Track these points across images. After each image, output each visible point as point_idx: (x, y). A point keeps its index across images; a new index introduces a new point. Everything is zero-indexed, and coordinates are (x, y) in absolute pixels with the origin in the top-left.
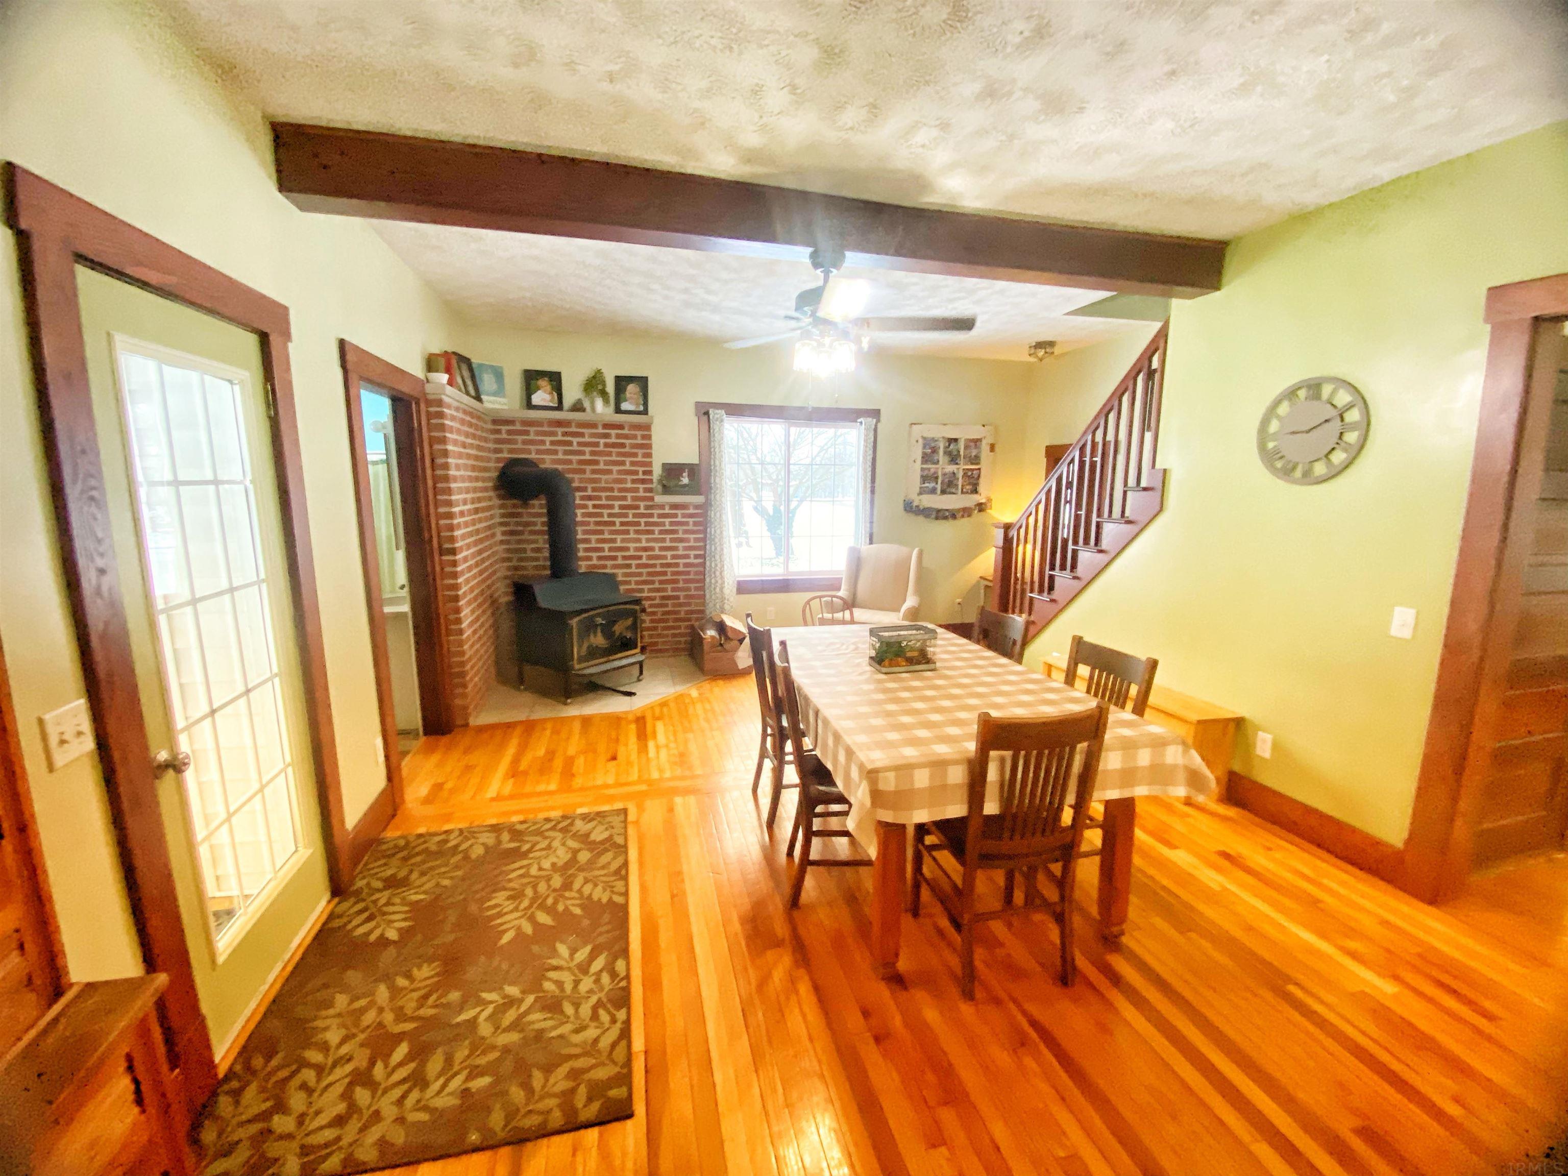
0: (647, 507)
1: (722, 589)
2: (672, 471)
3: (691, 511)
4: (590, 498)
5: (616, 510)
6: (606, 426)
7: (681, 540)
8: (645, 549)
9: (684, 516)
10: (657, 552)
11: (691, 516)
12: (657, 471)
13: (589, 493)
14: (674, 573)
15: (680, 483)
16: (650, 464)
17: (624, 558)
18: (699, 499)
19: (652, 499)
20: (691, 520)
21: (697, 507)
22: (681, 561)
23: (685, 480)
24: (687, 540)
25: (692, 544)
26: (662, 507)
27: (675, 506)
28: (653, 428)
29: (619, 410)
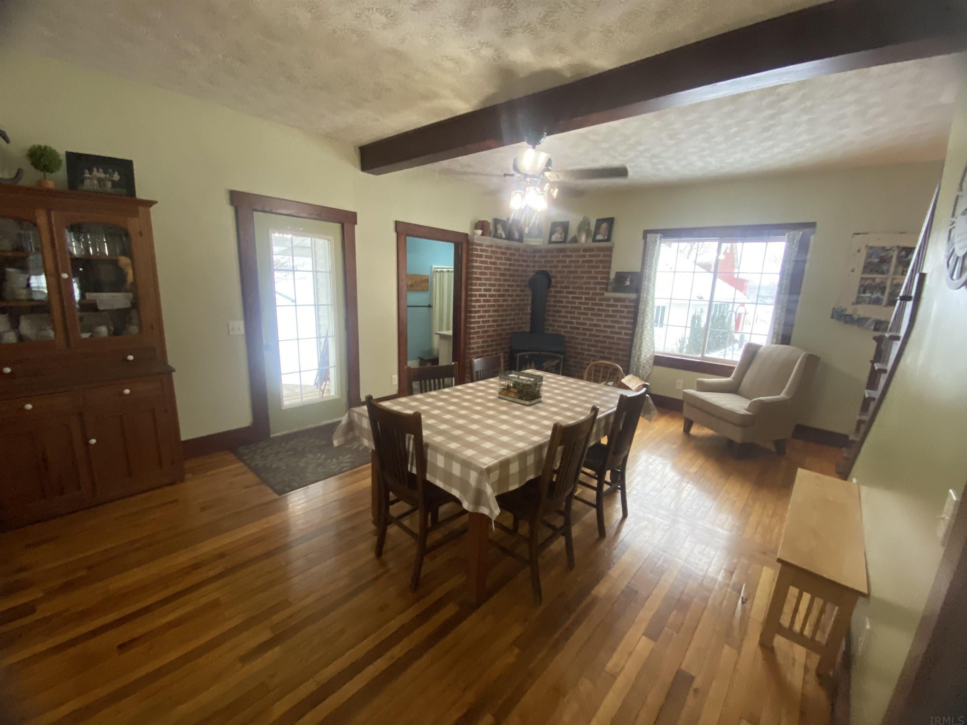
0: (600, 300)
1: (638, 359)
2: (621, 277)
3: (627, 303)
4: (571, 293)
5: (583, 301)
6: (585, 250)
7: (617, 322)
8: (596, 325)
9: (622, 306)
10: (602, 328)
11: (626, 307)
12: (612, 276)
13: (571, 290)
14: (610, 343)
15: (625, 285)
16: (608, 273)
17: (584, 329)
18: (633, 296)
19: (603, 294)
20: (625, 310)
21: (630, 301)
22: (616, 336)
23: (628, 283)
24: (622, 323)
25: (624, 325)
26: (608, 299)
27: (617, 300)
28: (614, 250)
29: (594, 240)
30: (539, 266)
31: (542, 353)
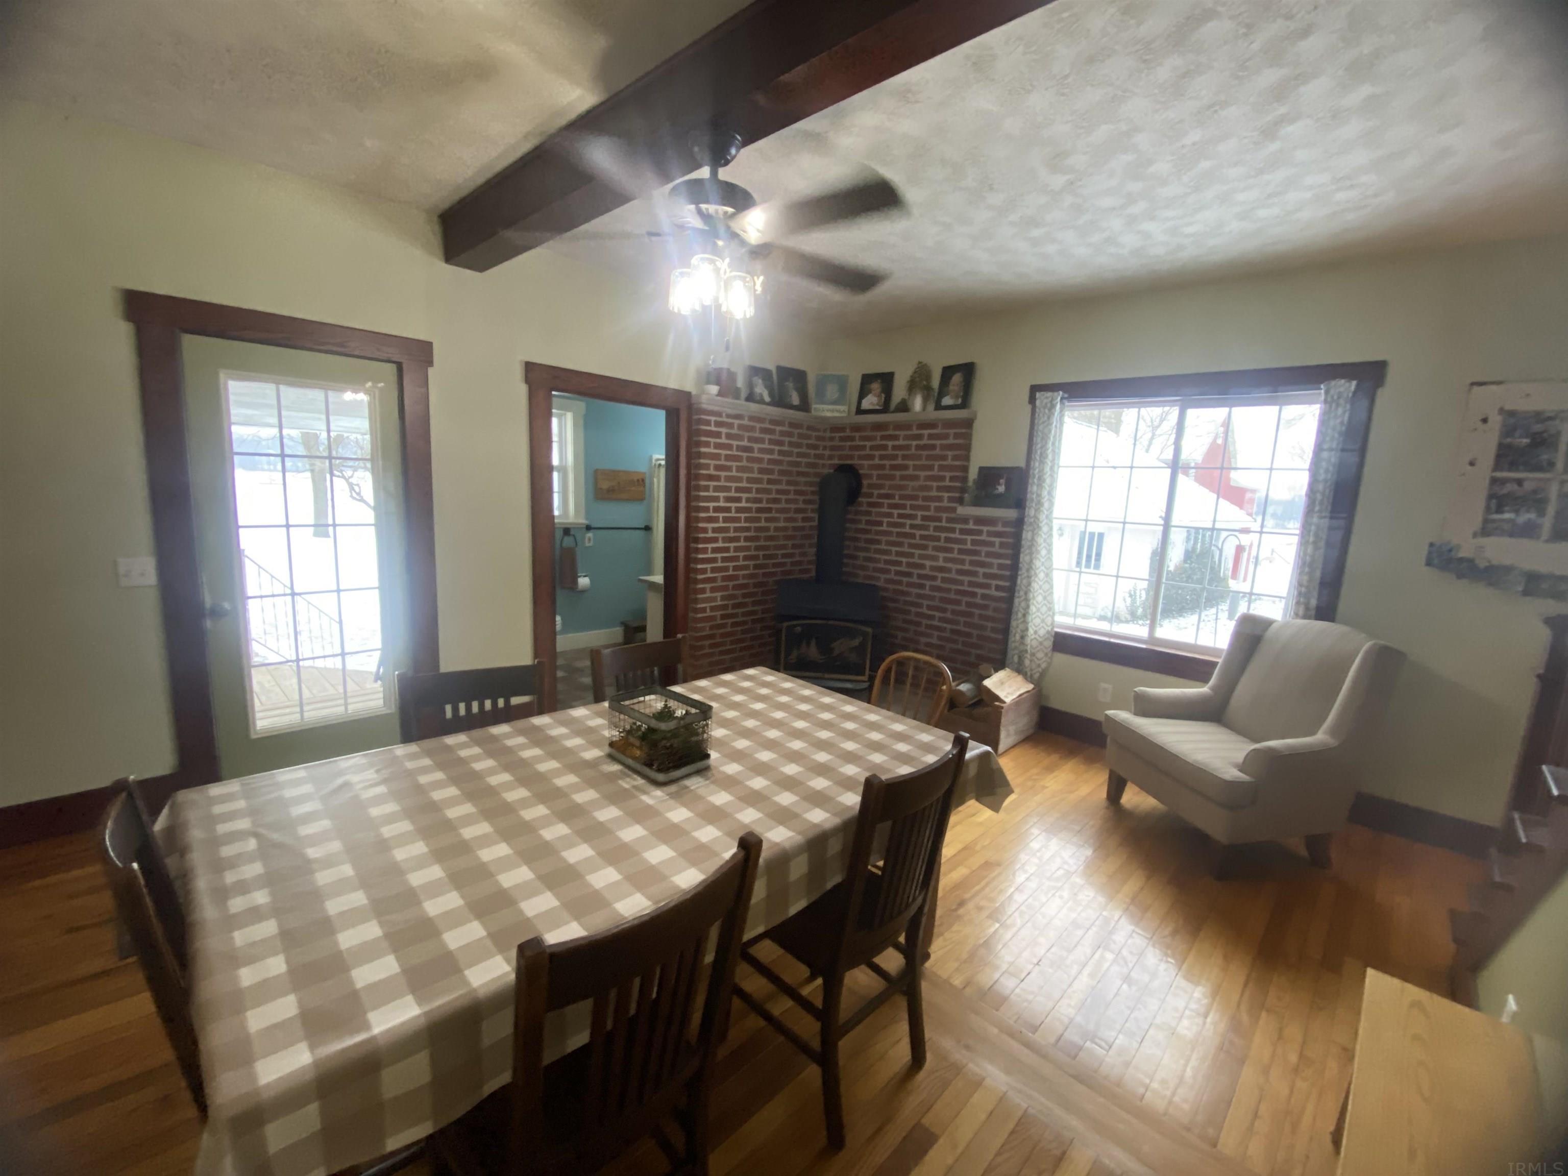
0: (949, 520)
1: (1022, 637)
2: (989, 476)
3: (1000, 528)
4: (896, 506)
5: (918, 522)
6: (924, 425)
7: (982, 564)
8: (941, 569)
9: (990, 534)
10: (953, 575)
11: (999, 534)
12: (973, 474)
13: (897, 501)
14: (968, 604)
15: (996, 492)
16: (965, 469)
17: (920, 576)
18: (1011, 514)
19: (954, 510)
20: (997, 540)
21: (1006, 523)
22: (979, 591)
23: (1001, 489)
24: (989, 565)
25: (994, 571)
26: (965, 520)
27: (980, 521)
28: (976, 425)
29: (939, 407)
30: (841, 457)
31: (831, 622)
